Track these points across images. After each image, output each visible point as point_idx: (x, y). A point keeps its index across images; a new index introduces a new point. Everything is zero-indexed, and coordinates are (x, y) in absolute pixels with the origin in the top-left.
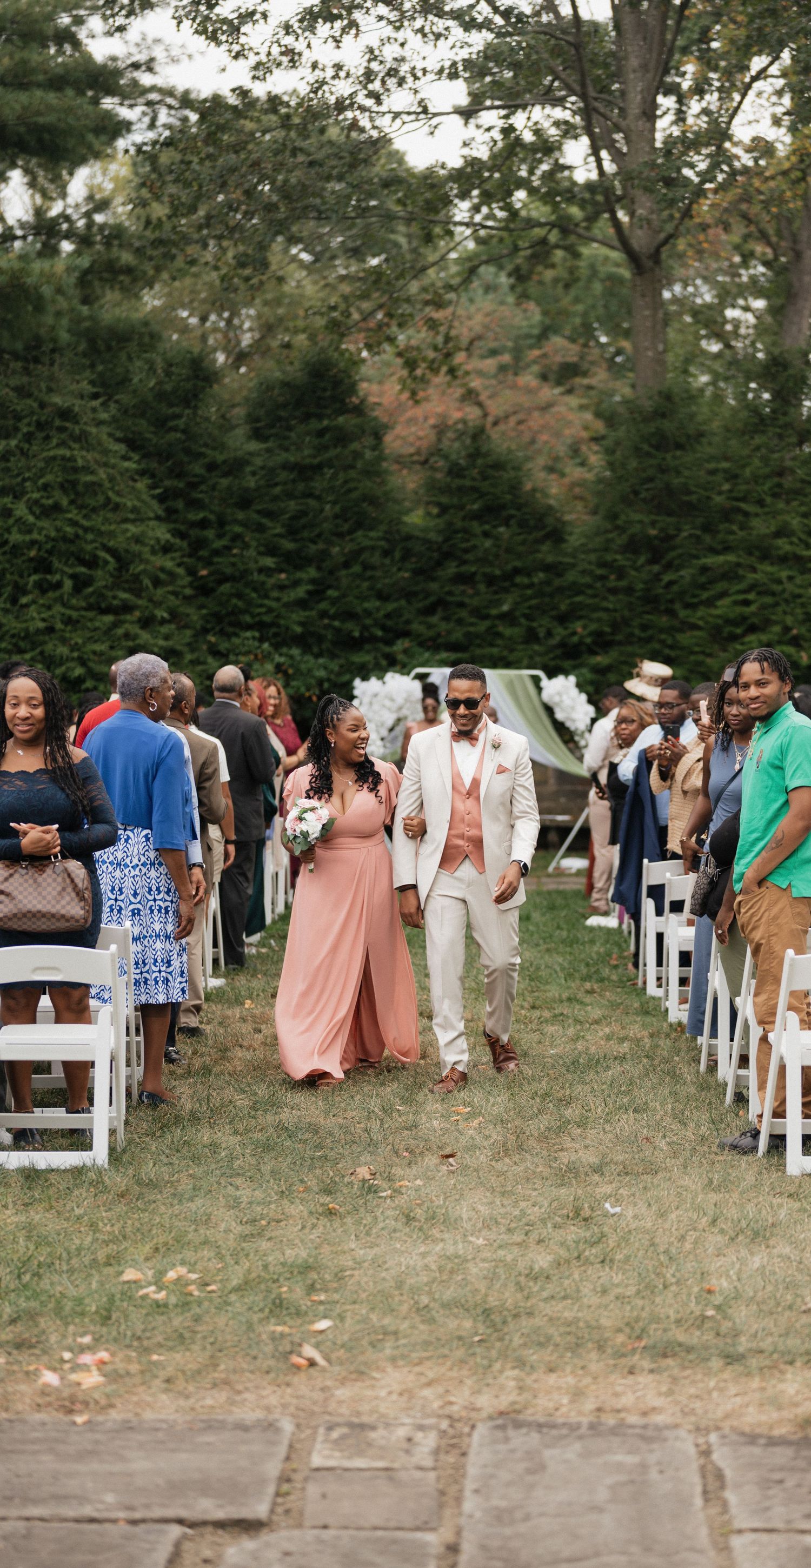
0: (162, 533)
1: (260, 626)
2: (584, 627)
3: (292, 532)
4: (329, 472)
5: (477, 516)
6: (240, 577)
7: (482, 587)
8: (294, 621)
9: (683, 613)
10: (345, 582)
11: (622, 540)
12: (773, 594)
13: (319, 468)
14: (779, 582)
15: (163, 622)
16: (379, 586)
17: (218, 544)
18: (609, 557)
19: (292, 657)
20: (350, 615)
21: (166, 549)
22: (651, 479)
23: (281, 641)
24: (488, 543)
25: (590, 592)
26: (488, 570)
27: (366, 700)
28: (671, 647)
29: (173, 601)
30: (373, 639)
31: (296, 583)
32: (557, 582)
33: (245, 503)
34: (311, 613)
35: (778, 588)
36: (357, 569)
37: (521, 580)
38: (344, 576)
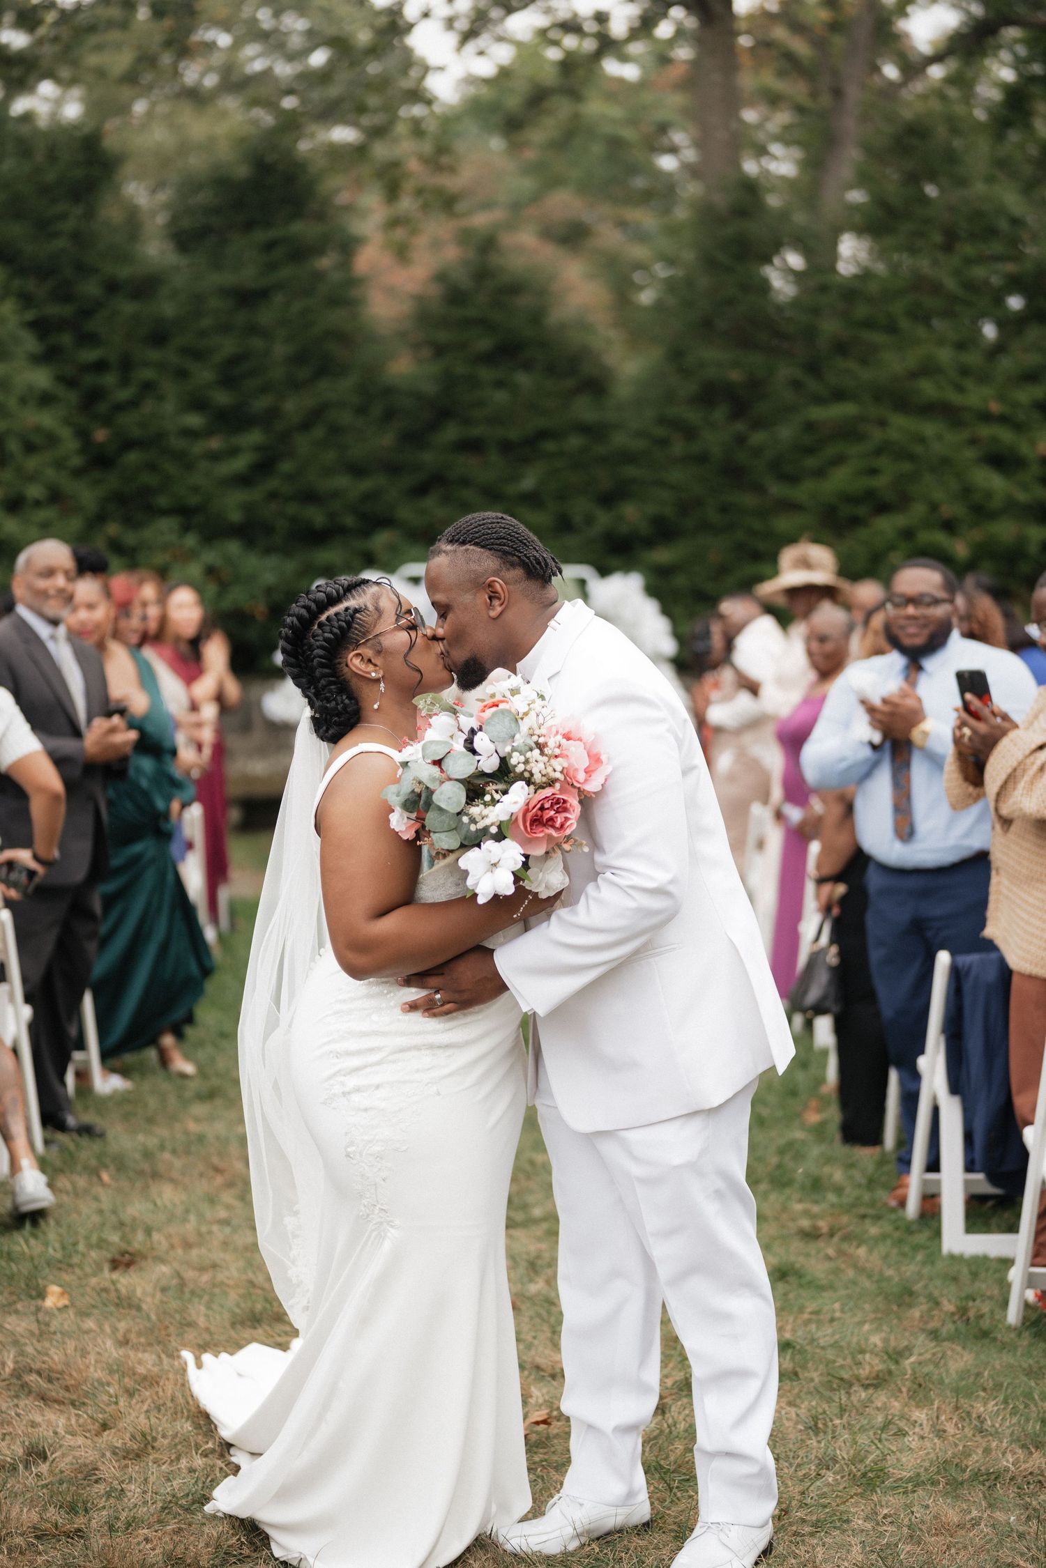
0: (41, 378)
1: (182, 511)
2: (639, 511)
3: (228, 382)
4: (278, 299)
5: (488, 359)
6: (154, 441)
7: (494, 457)
8: (232, 505)
9: (776, 489)
10: (303, 449)
11: (689, 388)
12: (912, 458)
13: (264, 294)
14: (922, 441)
15: (38, 504)
16: (350, 456)
17: (124, 395)
18: (672, 412)
19: (227, 556)
20: (311, 497)
21: (45, 400)
23: (213, 532)
24: (501, 397)
25: (645, 461)
26: (500, 432)
29: (50, 473)
30: (343, 531)
31: (233, 452)
32: (598, 449)
33: (159, 337)
34: (256, 494)
35: (919, 449)
36: (319, 432)
37: (549, 446)
38: (302, 443)
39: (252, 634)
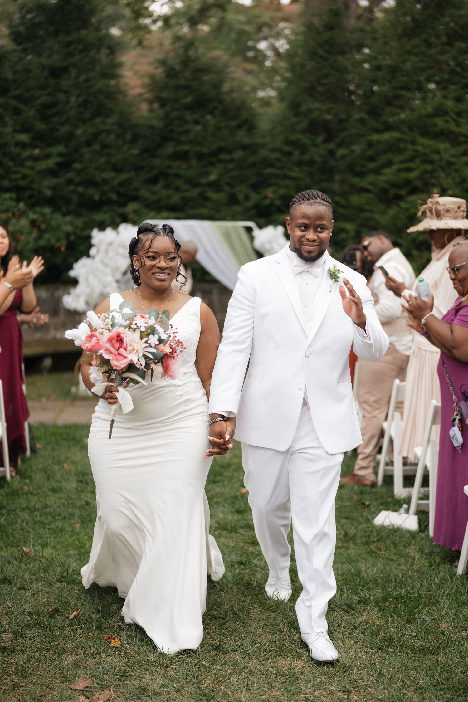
1: (17, 189)
2: (275, 192)
3: (44, 118)
4: (73, 72)
5: (190, 108)
7: (194, 162)
8: (46, 186)
10: (87, 156)
11: (304, 124)
12: (432, 162)
13: (65, 70)
14: (438, 152)
16: (114, 160)
18: (294, 137)
19: (43, 215)
20: (91, 183)
22: (326, 76)
23: (35, 201)
24: (198, 128)
25: (279, 164)
26: (197, 149)
27: (103, 248)
28: (345, 207)
30: (110, 202)
31: (47, 157)
32: (252, 159)
34: (59, 181)
35: (436, 157)
36: (96, 147)
37: (224, 156)
38: (86, 152)
39: (59, 260)
